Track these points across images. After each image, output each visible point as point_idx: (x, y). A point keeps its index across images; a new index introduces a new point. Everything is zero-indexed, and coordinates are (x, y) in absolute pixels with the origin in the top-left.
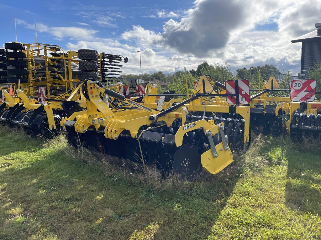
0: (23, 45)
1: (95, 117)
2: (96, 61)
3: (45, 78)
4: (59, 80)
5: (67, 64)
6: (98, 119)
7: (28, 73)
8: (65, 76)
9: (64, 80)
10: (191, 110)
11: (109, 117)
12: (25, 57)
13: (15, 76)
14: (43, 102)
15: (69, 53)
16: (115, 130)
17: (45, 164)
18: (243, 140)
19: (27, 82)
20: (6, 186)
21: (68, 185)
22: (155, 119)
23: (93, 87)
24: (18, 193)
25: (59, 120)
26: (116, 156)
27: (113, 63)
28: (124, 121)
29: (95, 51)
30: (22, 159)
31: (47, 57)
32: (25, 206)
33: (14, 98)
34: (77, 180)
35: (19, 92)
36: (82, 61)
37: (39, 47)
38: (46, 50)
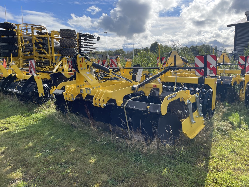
0: (13, 25)
1: (82, 87)
2: (74, 39)
3: (33, 53)
4: (44, 55)
5: (50, 42)
6: (86, 89)
7: (18, 49)
8: (48, 51)
9: (48, 55)
10: (163, 81)
11: (96, 88)
12: (15, 35)
13: (7, 51)
14: (33, 73)
15: (52, 32)
16: (103, 99)
17: (38, 127)
18: (211, 107)
19: (17, 56)
20: (6, 150)
21: (61, 149)
22: (136, 90)
23: (81, 60)
24: (17, 157)
25: (47, 88)
26: (102, 121)
27: (87, 41)
28: (111, 92)
29: (73, 30)
30: (17, 123)
31: (34, 35)
32: (24, 170)
33: (7, 69)
34: (68, 143)
35: (12, 65)
36: (63, 39)
37: (27, 27)
38: (33, 29)
